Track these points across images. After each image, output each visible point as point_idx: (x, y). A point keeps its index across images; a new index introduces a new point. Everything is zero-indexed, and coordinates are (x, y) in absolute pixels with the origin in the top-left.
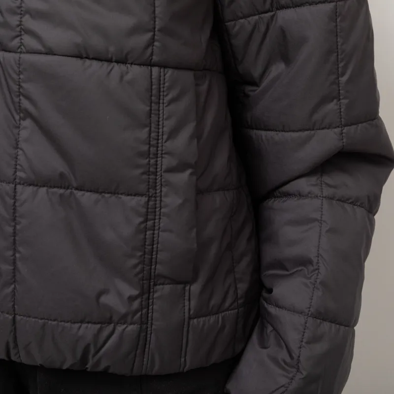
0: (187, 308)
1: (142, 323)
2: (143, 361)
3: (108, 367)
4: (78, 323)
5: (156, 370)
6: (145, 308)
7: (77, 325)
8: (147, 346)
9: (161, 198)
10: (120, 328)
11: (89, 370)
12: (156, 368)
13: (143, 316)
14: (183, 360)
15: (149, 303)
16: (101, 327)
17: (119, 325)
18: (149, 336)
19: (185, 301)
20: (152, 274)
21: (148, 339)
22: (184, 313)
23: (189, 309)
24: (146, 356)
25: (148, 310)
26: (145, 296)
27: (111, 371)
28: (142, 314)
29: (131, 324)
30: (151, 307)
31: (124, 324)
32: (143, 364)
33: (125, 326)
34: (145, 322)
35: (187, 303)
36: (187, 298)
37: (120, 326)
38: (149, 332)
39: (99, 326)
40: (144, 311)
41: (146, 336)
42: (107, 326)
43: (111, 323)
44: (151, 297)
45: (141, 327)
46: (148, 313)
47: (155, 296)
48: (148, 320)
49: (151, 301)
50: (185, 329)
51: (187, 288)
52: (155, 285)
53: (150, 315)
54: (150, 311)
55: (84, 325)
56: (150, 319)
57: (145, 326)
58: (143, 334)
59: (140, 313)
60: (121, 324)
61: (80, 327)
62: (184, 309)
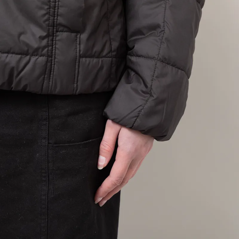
0: (78, 49)
1: (48, 56)
2: (49, 84)
3: (26, 86)
4: (6, 53)
5: (57, 91)
6: (50, 46)
7: (6, 55)
8: (52, 73)
10: (33, 59)
11: (13, 90)
13: (49, 51)
14: (75, 85)
15: (53, 43)
16: (21, 58)
17: (33, 56)
18: (53, 66)
19: (77, 45)
20: (55, 23)
21: (53, 68)
22: (76, 52)
23: (80, 51)
24: (51, 80)
25: (52, 48)
26: (50, 38)
27: (27, 90)
28: (48, 50)
29: (41, 56)
30: (54, 46)
31: (37, 56)
32: (49, 86)
33: (37, 57)
34: (50, 56)
35: (78, 46)
36: (78, 42)
37: (33, 57)
38: (53, 63)
39: (19, 56)
40: (50, 48)
41: (51, 65)
42: (25, 57)
43: (28, 55)
44: (54, 39)
45: (48, 58)
46: (52, 50)
47: (57, 39)
48: (52, 55)
49: (54, 42)
50: (77, 64)
51: (78, 36)
52: (57, 31)
53: (54, 51)
54: (54, 49)
55: (10, 55)
56: (53, 54)
57: (50, 58)
58: (49, 64)
60: (34, 55)
62: (76, 50)
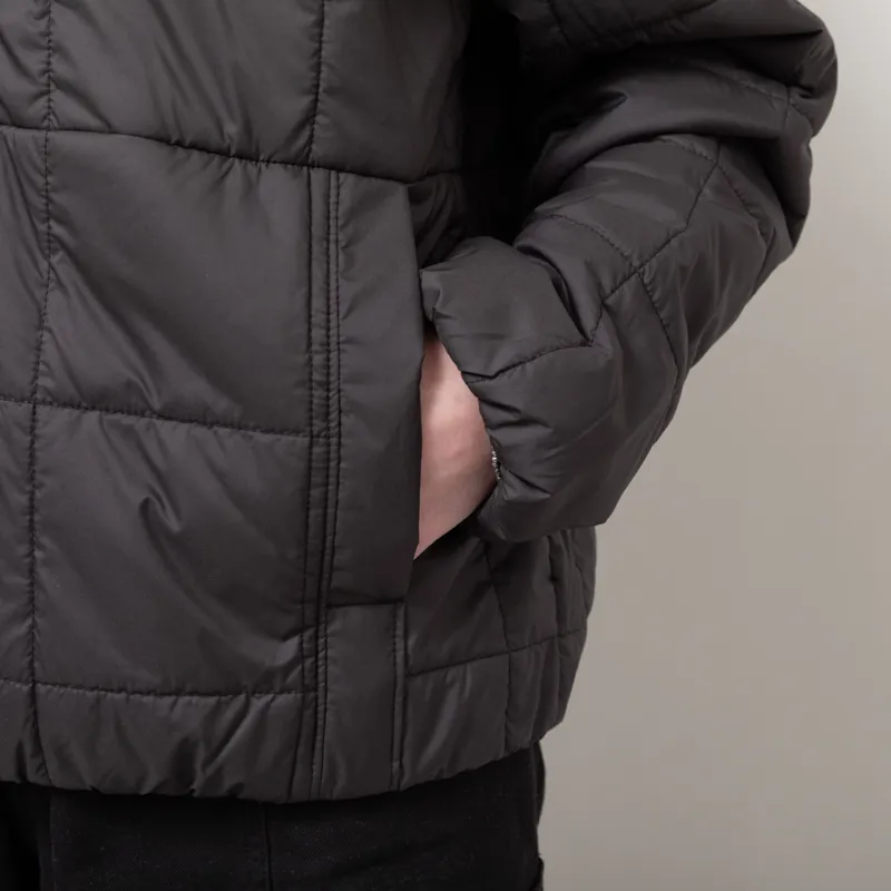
0: (400, 655)
1: (305, 690)
2: (312, 770)
3: (240, 786)
4: (170, 694)
5: (339, 790)
6: (309, 657)
7: (168, 700)
8: (319, 738)
9: (340, 437)
10: (258, 703)
11: (196, 795)
12: (341, 783)
13: (306, 674)
14: (396, 765)
15: (317, 646)
16: (219, 702)
17: (257, 695)
18: (320, 715)
19: (397, 640)
20: (324, 588)
21: (320, 723)
22: (395, 664)
23: (406, 655)
24: (317, 760)
25: (317, 660)
26: (309, 633)
27: (242, 796)
28: (303, 670)
29: (281, 692)
30: (321, 655)
31: (268, 693)
32: (312, 778)
33: (270, 697)
34: (311, 687)
35: (400, 645)
36: (400, 632)
37: (259, 698)
38: (321, 708)
39: (212, 700)
40: (309, 662)
41: (316, 712)
42: (232, 699)
43: (240, 693)
44: (320, 634)
45: (303, 698)
46: (317, 668)
47: (328, 632)
48: (317, 684)
49: (321, 641)
50: (399, 699)
51: (401, 612)
52: (329, 606)
53: (321, 670)
54: (320, 663)
55: (184, 700)
56: (321, 678)
57: (312, 695)
58: (308, 713)
59: (300, 667)
60: (261, 692)
61: (175, 703)
62: (395, 657)
